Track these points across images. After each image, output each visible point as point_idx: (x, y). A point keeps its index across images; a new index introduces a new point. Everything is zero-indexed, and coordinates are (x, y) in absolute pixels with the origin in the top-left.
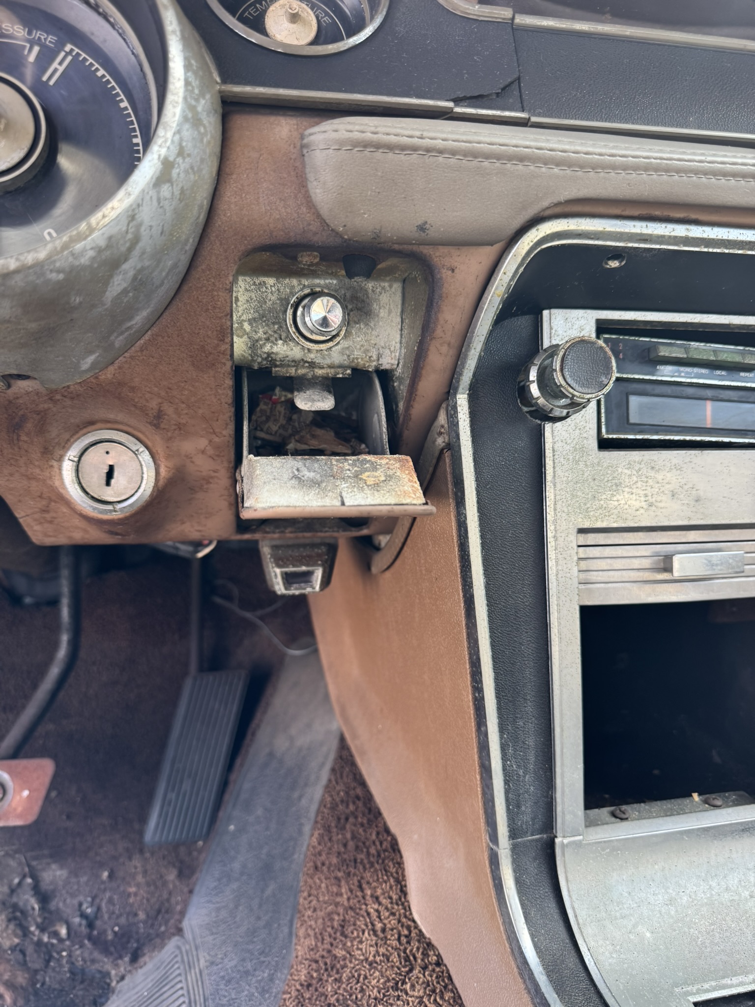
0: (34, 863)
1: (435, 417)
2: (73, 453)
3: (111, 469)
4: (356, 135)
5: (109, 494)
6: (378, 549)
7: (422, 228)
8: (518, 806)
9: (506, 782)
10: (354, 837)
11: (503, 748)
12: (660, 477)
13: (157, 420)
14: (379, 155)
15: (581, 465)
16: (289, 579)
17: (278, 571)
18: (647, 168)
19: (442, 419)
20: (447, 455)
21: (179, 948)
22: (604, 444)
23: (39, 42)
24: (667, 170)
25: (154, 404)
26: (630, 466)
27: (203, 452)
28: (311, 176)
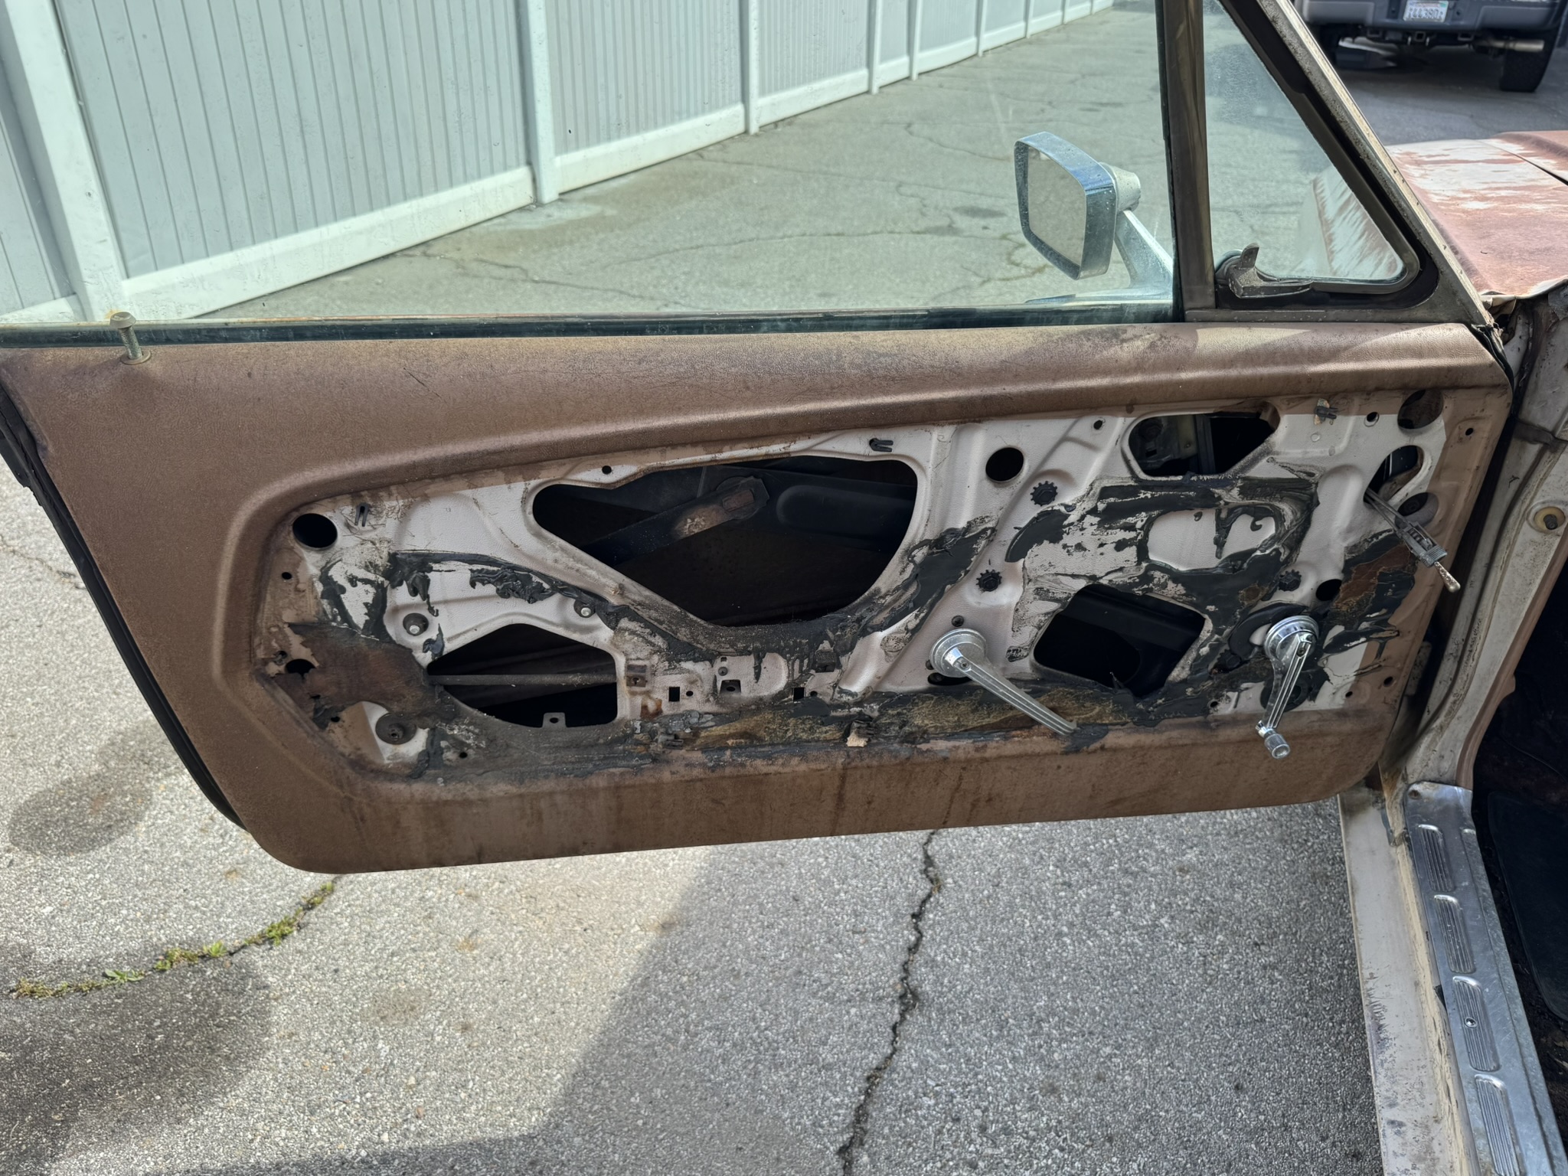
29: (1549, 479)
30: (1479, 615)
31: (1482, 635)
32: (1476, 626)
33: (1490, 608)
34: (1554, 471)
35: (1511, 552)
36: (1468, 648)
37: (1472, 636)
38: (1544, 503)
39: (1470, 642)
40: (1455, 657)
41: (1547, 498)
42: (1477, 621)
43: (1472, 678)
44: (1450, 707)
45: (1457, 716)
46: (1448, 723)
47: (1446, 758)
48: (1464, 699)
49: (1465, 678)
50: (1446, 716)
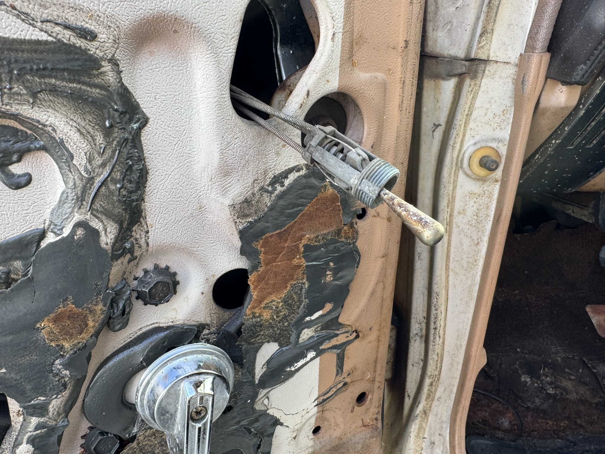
29: (475, 114)
30: (435, 288)
31: (443, 308)
32: (434, 301)
33: (444, 278)
34: (478, 103)
35: (452, 210)
36: (432, 326)
37: (433, 312)
38: (475, 144)
39: (432, 319)
40: (421, 337)
41: (477, 138)
42: (434, 295)
43: (442, 357)
44: (429, 390)
45: (436, 398)
46: (430, 407)
47: (436, 443)
48: (438, 379)
49: (436, 358)
50: (426, 400)
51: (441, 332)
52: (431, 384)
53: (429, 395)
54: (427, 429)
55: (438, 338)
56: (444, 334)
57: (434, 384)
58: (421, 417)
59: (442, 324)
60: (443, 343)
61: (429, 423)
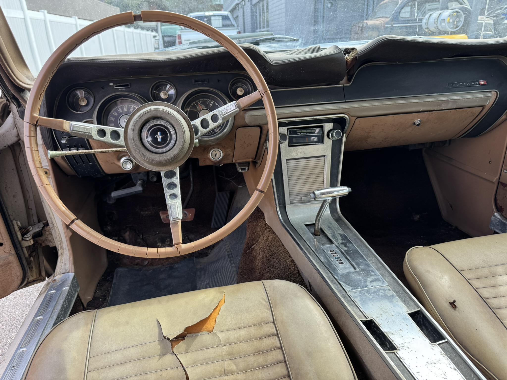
0: (187, 234)
1: (264, 144)
2: (211, 152)
3: (216, 154)
4: (251, 115)
5: (216, 158)
6: (257, 163)
7: (260, 124)
8: (280, 200)
9: (278, 197)
10: (256, 216)
11: (277, 192)
12: (298, 150)
13: (224, 147)
14: (254, 117)
15: (286, 150)
16: (242, 169)
17: (240, 168)
18: (288, 113)
19: (265, 144)
20: (266, 149)
21: (223, 243)
22: (289, 146)
23: (208, 101)
24: (291, 113)
25: (224, 145)
26: (294, 149)
27: (230, 151)
28: (245, 119)
43: (60, 234)
44: (60, 246)
45: (64, 248)
46: (63, 252)
47: (67, 264)
48: (62, 242)
49: (58, 235)
50: (61, 250)
51: (56, 226)
52: (60, 244)
53: (61, 248)
54: (64, 260)
55: (55, 228)
56: (57, 226)
57: (61, 243)
58: (61, 256)
59: (55, 223)
60: (58, 229)
61: (64, 258)
